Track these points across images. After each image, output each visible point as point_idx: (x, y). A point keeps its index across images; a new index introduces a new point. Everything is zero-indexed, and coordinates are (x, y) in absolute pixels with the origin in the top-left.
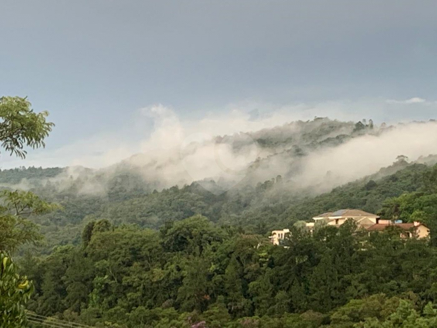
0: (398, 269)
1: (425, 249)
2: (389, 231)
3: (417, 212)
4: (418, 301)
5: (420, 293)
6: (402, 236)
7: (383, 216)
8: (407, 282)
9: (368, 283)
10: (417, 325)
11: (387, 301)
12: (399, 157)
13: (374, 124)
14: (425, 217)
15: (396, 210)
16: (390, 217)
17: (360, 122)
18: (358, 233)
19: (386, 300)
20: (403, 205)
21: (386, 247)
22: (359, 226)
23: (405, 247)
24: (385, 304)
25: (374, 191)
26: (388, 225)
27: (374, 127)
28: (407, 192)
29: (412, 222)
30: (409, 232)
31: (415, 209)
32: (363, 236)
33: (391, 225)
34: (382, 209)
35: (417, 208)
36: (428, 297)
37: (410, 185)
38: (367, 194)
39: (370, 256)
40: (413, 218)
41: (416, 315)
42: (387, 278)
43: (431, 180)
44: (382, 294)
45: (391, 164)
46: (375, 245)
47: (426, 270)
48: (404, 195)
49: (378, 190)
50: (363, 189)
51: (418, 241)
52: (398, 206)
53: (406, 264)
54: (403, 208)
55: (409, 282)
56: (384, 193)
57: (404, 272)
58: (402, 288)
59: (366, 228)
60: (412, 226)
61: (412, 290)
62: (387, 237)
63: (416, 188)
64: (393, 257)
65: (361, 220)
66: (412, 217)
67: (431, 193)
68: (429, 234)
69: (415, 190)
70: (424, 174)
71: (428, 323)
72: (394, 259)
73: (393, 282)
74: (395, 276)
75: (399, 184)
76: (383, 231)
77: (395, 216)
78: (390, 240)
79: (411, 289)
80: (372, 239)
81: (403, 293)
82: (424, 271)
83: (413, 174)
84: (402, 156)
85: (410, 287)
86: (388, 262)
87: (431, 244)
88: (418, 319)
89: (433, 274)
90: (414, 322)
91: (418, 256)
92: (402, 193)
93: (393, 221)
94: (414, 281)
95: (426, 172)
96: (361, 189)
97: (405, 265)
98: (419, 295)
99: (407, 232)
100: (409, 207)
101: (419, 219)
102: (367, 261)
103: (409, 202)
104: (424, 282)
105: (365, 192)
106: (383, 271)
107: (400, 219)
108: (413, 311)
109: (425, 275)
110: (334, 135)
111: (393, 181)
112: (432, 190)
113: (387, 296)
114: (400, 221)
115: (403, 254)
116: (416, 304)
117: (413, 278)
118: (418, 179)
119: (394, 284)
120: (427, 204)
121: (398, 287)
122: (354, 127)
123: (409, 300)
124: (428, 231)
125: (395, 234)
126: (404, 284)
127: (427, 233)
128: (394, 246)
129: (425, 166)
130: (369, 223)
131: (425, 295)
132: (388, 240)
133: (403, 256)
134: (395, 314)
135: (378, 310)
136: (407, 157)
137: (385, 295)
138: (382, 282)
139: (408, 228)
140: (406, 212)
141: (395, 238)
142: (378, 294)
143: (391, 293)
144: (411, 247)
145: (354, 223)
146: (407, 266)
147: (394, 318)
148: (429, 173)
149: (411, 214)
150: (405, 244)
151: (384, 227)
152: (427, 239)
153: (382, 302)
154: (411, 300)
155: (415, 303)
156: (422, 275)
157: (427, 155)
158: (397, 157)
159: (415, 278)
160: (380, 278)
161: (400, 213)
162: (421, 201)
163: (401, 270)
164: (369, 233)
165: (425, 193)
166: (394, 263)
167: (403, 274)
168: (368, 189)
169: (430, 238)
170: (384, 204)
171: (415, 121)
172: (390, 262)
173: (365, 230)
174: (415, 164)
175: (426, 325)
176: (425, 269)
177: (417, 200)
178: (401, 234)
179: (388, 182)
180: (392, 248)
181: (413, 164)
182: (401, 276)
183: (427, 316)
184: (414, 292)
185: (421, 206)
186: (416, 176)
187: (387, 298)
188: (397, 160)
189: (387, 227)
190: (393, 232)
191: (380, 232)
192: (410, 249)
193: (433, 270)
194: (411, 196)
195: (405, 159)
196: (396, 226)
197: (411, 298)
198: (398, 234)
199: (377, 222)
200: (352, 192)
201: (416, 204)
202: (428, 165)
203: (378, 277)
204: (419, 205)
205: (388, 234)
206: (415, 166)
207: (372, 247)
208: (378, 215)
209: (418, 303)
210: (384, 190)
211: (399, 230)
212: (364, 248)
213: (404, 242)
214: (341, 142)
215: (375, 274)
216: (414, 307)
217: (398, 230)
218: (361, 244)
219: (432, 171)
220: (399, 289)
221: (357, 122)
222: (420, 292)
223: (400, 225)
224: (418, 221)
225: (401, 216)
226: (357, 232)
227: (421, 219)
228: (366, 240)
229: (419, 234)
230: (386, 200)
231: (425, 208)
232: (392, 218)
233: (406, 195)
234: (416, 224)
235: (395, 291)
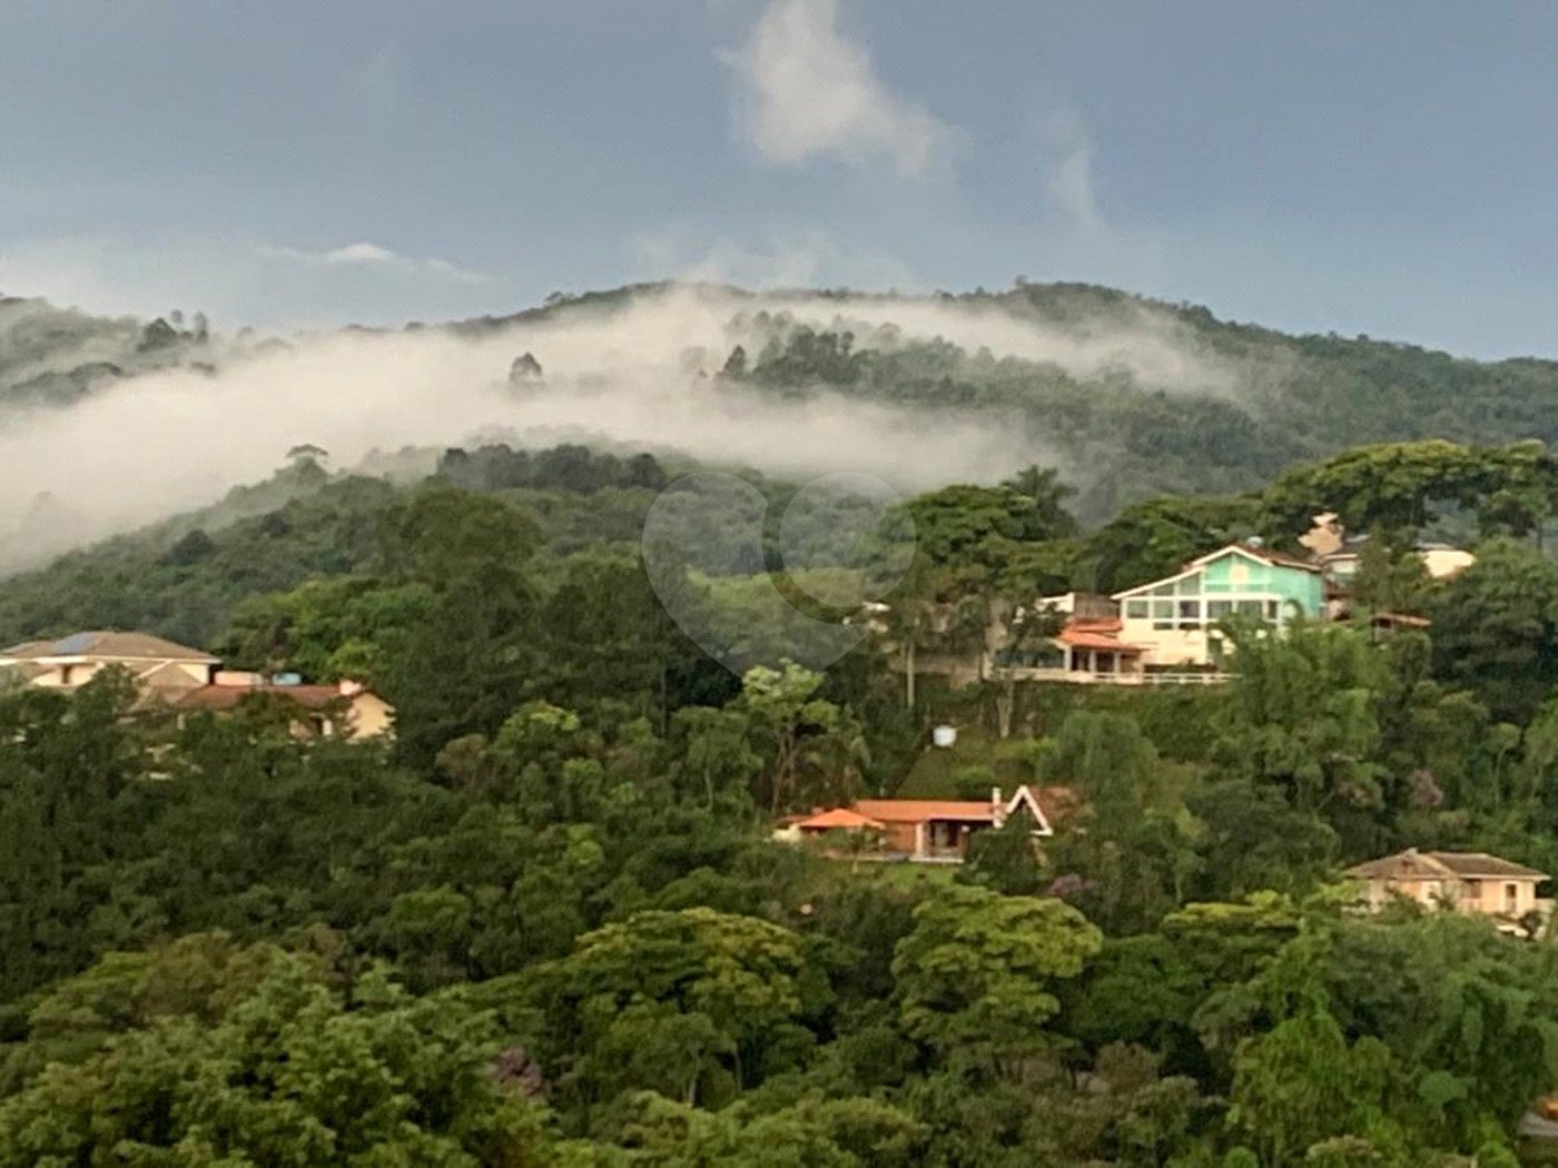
0: (280, 847)
1: (374, 775)
2: (251, 713)
3: (350, 647)
4: (344, 956)
5: (354, 931)
6: (296, 728)
7: (231, 656)
8: (306, 891)
9: (168, 894)
10: (329, 1039)
11: (237, 958)
12: (297, 450)
13: (212, 329)
14: (378, 666)
15: (280, 638)
16: (255, 663)
17: (161, 321)
18: (142, 715)
19: (232, 953)
20: (307, 621)
21: (240, 765)
22: (145, 692)
23: (307, 769)
24: (229, 969)
25: (202, 570)
26: (247, 691)
27: (211, 339)
28: (320, 574)
29: (335, 681)
30: (322, 715)
31: (343, 636)
32: (158, 727)
33: (260, 689)
34: (230, 632)
35: (351, 632)
36: (379, 944)
37: (331, 551)
38: (181, 578)
39: (181, 800)
40: (339, 667)
41: (328, 1004)
42: (240, 877)
43: (404, 536)
44: (220, 933)
45: (269, 475)
46: (199, 761)
47: (374, 851)
48: (311, 584)
49: (220, 564)
50: (164, 563)
51: (353, 746)
52: (288, 622)
53: (307, 828)
54: (306, 631)
55: (314, 890)
56: (238, 576)
57: (299, 856)
58: (292, 910)
59: (172, 699)
60: (334, 696)
61: (323, 920)
62: (245, 730)
63: (352, 563)
64: (265, 803)
65: (155, 669)
66: (337, 662)
67: (404, 581)
68: (393, 724)
69: (349, 571)
70: (380, 513)
71: (369, 1033)
72: (264, 809)
73: (259, 890)
74: (270, 872)
75: (293, 546)
76: (230, 709)
77: (275, 658)
78: (253, 741)
79: (319, 914)
80: (189, 741)
81: (291, 930)
82: (366, 851)
83: (344, 512)
84: (308, 448)
85: (319, 907)
86: (244, 823)
87: (396, 761)
88: (334, 1019)
89: (397, 864)
90: (319, 1028)
91: (350, 800)
92: (304, 577)
93: (268, 676)
94: (332, 886)
95: (388, 508)
96: (158, 562)
97: (304, 833)
98: (349, 937)
99: (314, 714)
100: (327, 627)
101: (356, 671)
102: (172, 816)
103: (326, 608)
104: (369, 892)
105: (172, 571)
106: (224, 850)
107: (291, 671)
108: (317, 993)
109: (374, 867)
110: (63, 362)
111: (275, 536)
112: (410, 572)
113: (233, 940)
114: (293, 679)
115: (299, 793)
116: (338, 968)
117: (329, 879)
118: (360, 531)
119: (262, 897)
120: (388, 618)
121: (274, 907)
122: (141, 337)
123: (313, 955)
124: (388, 714)
125: (271, 722)
126: (297, 898)
127: (385, 722)
128: (266, 763)
129: (385, 486)
130: (182, 683)
131: (369, 938)
132: (247, 743)
133: (298, 802)
134: (253, 1002)
135: (201, 990)
136: (325, 453)
137: (226, 935)
138: (221, 891)
139: (322, 701)
140: (316, 645)
141: (272, 737)
142: (203, 935)
143: (253, 928)
144: (324, 768)
145: (128, 680)
146: (310, 835)
147: (252, 1017)
148: (399, 509)
149: (332, 650)
150: (306, 758)
151: (234, 700)
152: (383, 740)
153: (219, 963)
154: (320, 953)
155: (331, 966)
156: (362, 869)
157: (395, 449)
158: (288, 449)
159: (337, 878)
160: (216, 876)
161: (295, 648)
162: (369, 606)
163: (290, 850)
164: (181, 718)
165: (384, 579)
166: (264, 826)
167: (296, 864)
168: (185, 563)
169: (393, 737)
170: (239, 616)
171: (355, 327)
172: (254, 821)
173: (168, 706)
174: (352, 477)
175: (360, 1040)
176: (370, 844)
177: (355, 603)
178: (294, 723)
179: (256, 538)
180: (261, 774)
181: (345, 476)
182: (287, 870)
183: (364, 1009)
184: (334, 925)
185: (369, 626)
186: (356, 520)
187: (236, 946)
188: (291, 462)
189: (246, 697)
190: (266, 715)
191: (222, 715)
192: (323, 776)
193: (399, 849)
194: (335, 590)
195: (319, 460)
196: (277, 694)
197: (321, 945)
198: (284, 721)
199: (212, 681)
200: (124, 568)
201: (352, 617)
202: (399, 480)
203: (207, 873)
204: (359, 622)
205: (246, 722)
206: (353, 485)
207: (188, 767)
208: (213, 653)
209: (345, 963)
210: (237, 568)
211: (288, 709)
212: (158, 769)
213: (302, 750)
214: (83, 391)
215: (195, 861)
216: (327, 977)
217: (286, 708)
218: (151, 755)
219: (410, 502)
220: (279, 918)
221: (152, 318)
222: (351, 926)
223: (296, 692)
224: (354, 679)
225: (297, 660)
226: (136, 714)
227: (366, 672)
228: (170, 742)
229: (356, 723)
230: (247, 602)
231: (380, 632)
232: (263, 665)
233: (315, 583)
234: (348, 688)
235: (266, 924)
